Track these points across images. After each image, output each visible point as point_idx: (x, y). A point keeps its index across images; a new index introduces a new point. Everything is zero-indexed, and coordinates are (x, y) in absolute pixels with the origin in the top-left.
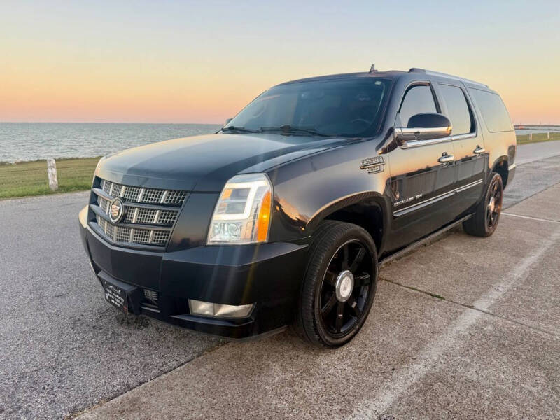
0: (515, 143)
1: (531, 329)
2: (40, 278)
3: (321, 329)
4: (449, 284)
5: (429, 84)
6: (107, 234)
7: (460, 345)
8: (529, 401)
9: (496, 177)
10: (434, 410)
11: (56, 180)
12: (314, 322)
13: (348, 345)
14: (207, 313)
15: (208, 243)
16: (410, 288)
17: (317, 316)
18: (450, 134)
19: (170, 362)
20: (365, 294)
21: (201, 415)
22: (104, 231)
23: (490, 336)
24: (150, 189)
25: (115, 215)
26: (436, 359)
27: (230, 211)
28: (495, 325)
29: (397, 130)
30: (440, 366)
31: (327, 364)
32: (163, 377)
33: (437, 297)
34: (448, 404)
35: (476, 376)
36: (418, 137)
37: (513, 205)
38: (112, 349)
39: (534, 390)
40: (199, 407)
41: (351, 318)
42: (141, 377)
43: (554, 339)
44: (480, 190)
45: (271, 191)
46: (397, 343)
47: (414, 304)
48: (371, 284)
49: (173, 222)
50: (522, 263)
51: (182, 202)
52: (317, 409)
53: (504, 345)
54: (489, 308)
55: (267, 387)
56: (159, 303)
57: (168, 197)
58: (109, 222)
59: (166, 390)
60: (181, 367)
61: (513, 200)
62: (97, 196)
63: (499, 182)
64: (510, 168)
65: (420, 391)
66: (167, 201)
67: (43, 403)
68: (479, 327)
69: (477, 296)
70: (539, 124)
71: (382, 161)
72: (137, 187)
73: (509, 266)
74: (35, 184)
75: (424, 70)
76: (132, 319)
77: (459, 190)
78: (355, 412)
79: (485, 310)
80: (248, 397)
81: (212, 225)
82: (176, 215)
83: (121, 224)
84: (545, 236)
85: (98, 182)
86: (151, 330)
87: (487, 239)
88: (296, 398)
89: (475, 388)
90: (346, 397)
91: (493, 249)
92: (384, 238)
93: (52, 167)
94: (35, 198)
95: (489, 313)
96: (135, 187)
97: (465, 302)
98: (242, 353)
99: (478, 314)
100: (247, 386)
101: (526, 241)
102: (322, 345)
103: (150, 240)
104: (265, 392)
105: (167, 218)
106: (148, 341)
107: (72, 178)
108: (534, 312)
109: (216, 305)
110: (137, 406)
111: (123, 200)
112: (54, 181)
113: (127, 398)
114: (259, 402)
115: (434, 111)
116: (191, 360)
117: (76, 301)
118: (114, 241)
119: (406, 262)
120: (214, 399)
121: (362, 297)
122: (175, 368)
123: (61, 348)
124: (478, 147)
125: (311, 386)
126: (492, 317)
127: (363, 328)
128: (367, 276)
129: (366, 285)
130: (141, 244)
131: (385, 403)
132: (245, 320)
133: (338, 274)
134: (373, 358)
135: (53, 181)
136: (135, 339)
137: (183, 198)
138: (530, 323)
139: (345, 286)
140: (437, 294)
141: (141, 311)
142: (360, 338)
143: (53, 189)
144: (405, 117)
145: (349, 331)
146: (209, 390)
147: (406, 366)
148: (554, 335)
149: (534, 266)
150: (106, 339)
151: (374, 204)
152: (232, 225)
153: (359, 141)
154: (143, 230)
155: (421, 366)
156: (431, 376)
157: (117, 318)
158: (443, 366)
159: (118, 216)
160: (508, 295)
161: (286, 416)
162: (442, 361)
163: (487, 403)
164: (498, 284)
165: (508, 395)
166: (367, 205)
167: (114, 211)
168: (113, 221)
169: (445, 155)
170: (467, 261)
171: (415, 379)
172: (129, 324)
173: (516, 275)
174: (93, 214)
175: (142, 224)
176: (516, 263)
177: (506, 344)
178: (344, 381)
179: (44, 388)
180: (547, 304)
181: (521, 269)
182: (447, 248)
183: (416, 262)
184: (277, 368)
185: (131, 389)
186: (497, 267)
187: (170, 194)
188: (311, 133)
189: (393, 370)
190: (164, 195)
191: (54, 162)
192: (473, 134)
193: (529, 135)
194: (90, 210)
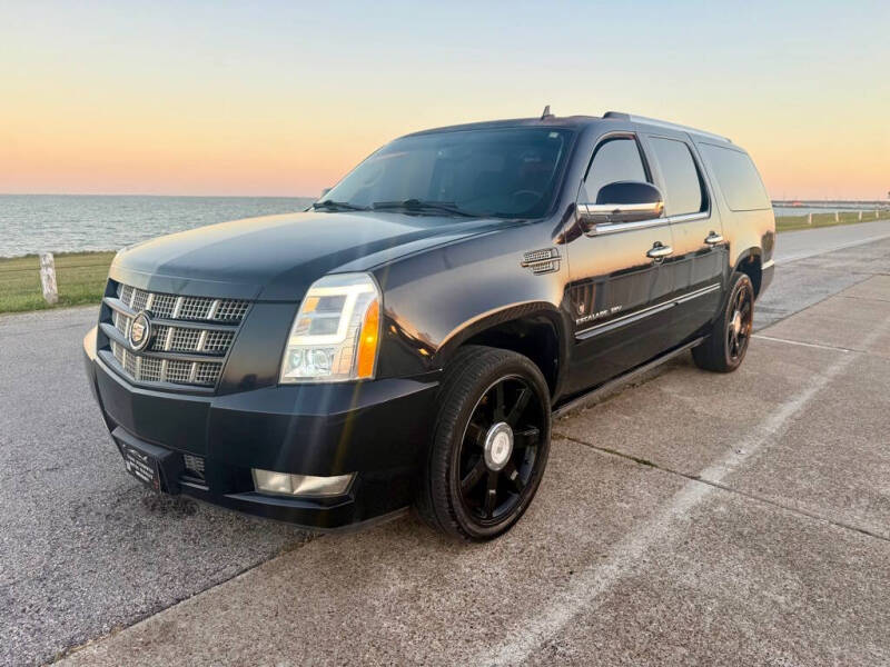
0: (773, 229)
1: (784, 510)
2: (24, 442)
3: (460, 511)
4: (666, 444)
5: (635, 137)
6: (126, 369)
7: (675, 535)
8: (771, 616)
9: (743, 281)
10: (628, 632)
11: (55, 288)
12: (450, 502)
13: (504, 537)
14: (282, 489)
15: (282, 381)
16: (605, 450)
17: (454, 493)
18: (660, 213)
19: (225, 567)
20: (532, 459)
21: (271, 646)
22: (121, 364)
23: (721, 521)
24: (191, 297)
25: (137, 339)
26: (636, 556)
27: (317, 331)
28: (730, 504)
29: (581, 208)
30: (642, 566)
31: (470, 567)
32: (213, 590)
33: (645, 463)
34: (651, 623)
35: (696, 581)
36: (616, 218)
37: (773, 323)
38: (135, 550)
39: (781, 599)
40: (269, 634)
41: (510, 495)
42: (178, 588)
43: (818, 525)
44: (717, 301)
45: (379, 301)
46: (580, 534)
47: (610, 474)
48: (542, 443)
49: (227, 348)
50: (780, 412)
51: (240, 317)
52: (451, 633)
53: (741, 534)
54: (724, 479)
55: (376, 603)
56: (208, 475)
57: (220, 311)
58: (130, 350)
59: (218, 610)
60: (244, 575)
61: (773, 316)
62: (111, 310)
63: (747, 289)
64: (765, 266)
65: (610, 604)
66: (217, 316)
67: (22, 633)
68: (705, 508)
69: (707, 462)
70: (823, 199)
71: (556, 254)
72: (171, 295)
73: (760, 416)
74: (21, 294)
75: (627, 116)
76: (169, 502)
77: (682, 299)
78: (509, 637)
79: (717, 482)
80: (346, 618)
81: (288, 353)
82: (231, 338)
83: (148, 354)
84: (817, 371)
85: (113, 288)
86: (198, 519)
87: (729, 375)
88: (419, 617)
89: (693, 598)
90: (497, 615)
91: (737, 391)
92: (561, 373)
93: (47, 266)
94: (20, 316)
95: (723, 488)
96: (168, 295)
97: (687, 471)
98: (339, 553)
99: (706, 489)
100: (344, 602)
101: (789, 378)
102: (463, 537)
103: (192, 377)
104: (373, 610)
105: (218, 342)
106: (193, 536)
107: (83, 284)
108: (792, 484)
109: (294, 477)
110: (170, 634)
111: (151, 315)
112: (51, 288)
113: (156, 623)
114: (361, 625)
115: (642, 179)
116: (259, 564)
117: (80, 477)
118: (137, 380)
119: (602, 412)
120: (292, 622)
121: (526, 463)
122: (234, 577)
123: (54, 549)
124: (713, 234)
125: (443, 600)
126: (726, 493)
127: (529, 511)
128: (535, 432)
129: (533, 445)
130: (177, 383)
131: (555, 623)
132: (341, 499)
133: (488, 428)
134: (541, 556)
135: (49, 289)
136: (172, 534)
137: (243, 312)
138: (783, 501)
139: (499, 446)
140: (646, 459)
141: (180, 489)
142: (523, 526)
143: (50, 302)
144: (593, 187)
145: (506, 515)
146: (286, 608)
147: (591, 567)
148: (817, 518)
149: (798, 416)
150: (127, 534)
151: (543, 320)
152: (318, 352)
153: (522, 224)
154: (181, 361)
155: (614, 567)
156: (628, 583)
157: (145, 502)
158: (647, 566)
159: (142, 339)
160: (754, 460)
161: (403, 645)
162: (647, 560)
163: (709, 620)
164: (740, 443)
165: (741, 608)
166: (533, 321)
167: (137, 333)
168: (134, 348)
169: (658, 246)
170: (696, 409)
171: (602, 588)
172: (164, 511)
173: (767, 429)
174: (105, 338)
175: (180, 352)
176: (770, 412)
177: (745, 532)
178: (495, 591)
179: (24, 611)
180: (811, 473)
181: (777, 420)
182: (667, 389)
183: (617, 412)
184: (394, 573)
185: (163, 609)
186: (741, 418)
187: (222, 305)
188: (450, 211)
189: (571, 573)
190: (213, 308)
191: (50, 257)
192: (705, 214)
193: (807, 216)
194: (101, 332)
